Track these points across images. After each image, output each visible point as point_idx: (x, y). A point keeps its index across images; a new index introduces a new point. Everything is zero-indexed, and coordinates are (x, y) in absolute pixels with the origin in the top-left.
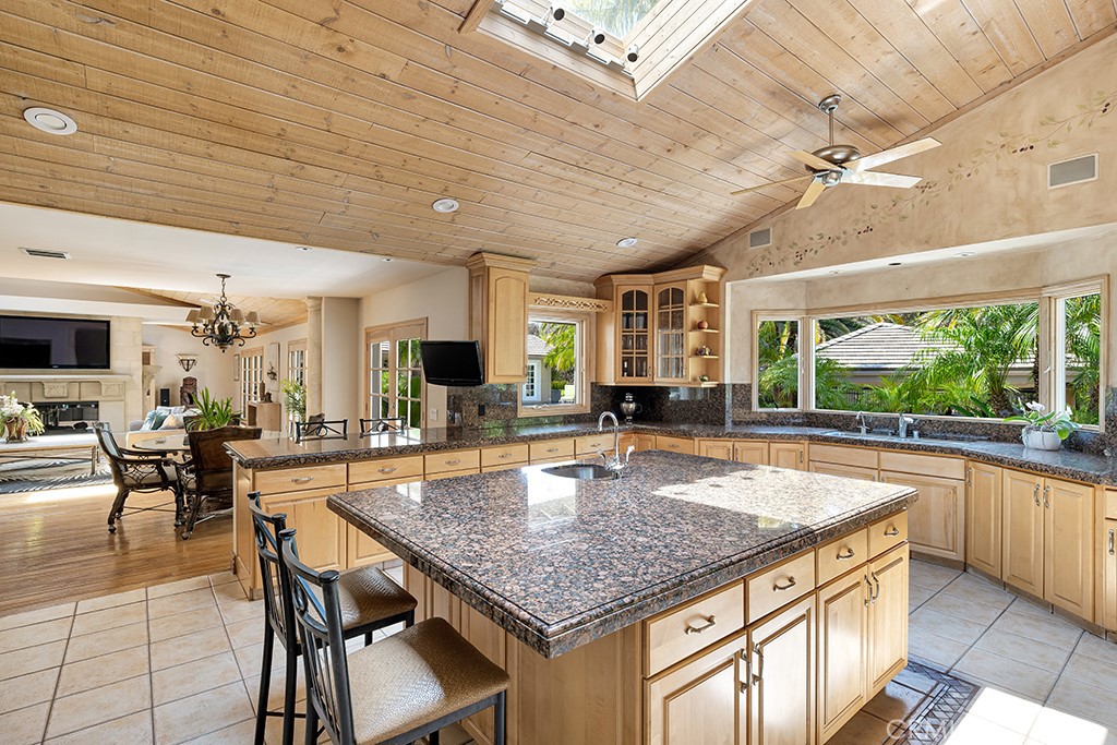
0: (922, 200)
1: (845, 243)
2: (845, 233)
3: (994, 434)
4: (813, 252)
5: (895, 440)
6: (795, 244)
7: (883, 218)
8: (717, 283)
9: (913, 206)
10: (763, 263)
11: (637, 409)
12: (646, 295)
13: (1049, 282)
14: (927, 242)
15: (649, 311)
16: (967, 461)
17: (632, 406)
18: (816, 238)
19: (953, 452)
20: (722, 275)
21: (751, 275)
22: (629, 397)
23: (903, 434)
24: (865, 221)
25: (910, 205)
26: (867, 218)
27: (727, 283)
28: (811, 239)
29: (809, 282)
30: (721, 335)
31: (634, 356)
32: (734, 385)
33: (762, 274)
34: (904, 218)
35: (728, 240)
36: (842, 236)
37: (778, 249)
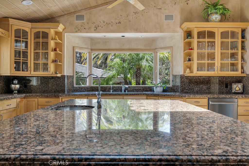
0: (135, 17)
1: (112, 26)
2: (112, 22)
3: (145, 90)
4: (101, 27)
5: (121, 93)
6: (94, 23)
7: (124, 20)
8: (61, 33)
9: (132, 18)
10: (82, 28)
11: (20, 87)
12: (27, 32)
13: (157, 47)
14: (136, 30)
15: (29, 40)
16: (147, 97)
17: (18, 86)
18: (102, 22)
19: (144, 94)
20: (64, 30)
21: (76, 32)
22: (16, 82)
23: (123, 91)
24: (118, 20)
25: (132, 17)
26: (119, 19)
27: (66, 34)
28: (100, 22)
29: (92, 39)
30: (63, 55)
31: (21, 61)
32: (67, 76)
33: (81, 32)
34: (130, 21)
35: (66, 16)
36: (111, 23)
37: (88, 23)
